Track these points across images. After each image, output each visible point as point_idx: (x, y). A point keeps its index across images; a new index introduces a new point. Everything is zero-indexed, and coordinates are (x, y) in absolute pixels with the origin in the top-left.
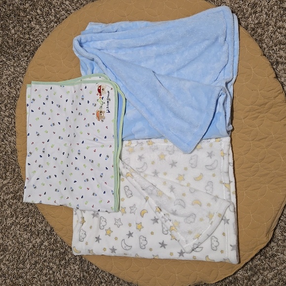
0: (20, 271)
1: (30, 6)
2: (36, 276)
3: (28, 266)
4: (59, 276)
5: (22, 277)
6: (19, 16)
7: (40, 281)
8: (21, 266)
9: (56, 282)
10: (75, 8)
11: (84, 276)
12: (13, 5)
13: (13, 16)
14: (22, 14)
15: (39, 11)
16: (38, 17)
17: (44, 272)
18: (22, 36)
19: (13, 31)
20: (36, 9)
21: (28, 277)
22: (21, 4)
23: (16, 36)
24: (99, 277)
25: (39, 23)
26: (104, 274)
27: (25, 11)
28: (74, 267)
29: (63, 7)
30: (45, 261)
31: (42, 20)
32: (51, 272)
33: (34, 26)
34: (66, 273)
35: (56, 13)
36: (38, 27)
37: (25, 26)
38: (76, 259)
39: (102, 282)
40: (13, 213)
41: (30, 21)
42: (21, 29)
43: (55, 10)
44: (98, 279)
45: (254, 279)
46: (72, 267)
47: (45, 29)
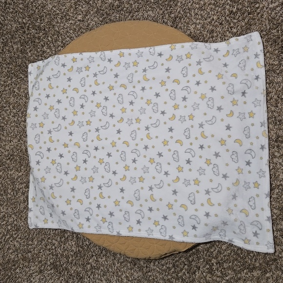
0: (29, 247)
1: (43, 34)
2: (42, 251)
3: (36, 243)
4: (60, 251)
5: (30, 252)
6: (35, 42)
7: (44, 255)
8: (30, 242)
9: (57, 255)
10: (77, 35)
11: (79, 250)
12: (31, 34)
13: (30, 42)
14: (37, 41)
15: (49, 38)
16: (49, 43)
17: (48, 247)
18: (36, 58)
19: (30, 54)
20: (48, 37)
21: (35, 252)
22: (36, 33)
23: (32, 58)
24: (91, 251)
25: (49, 47)
26: (95, 249)
27: (39, 38)
28: (72, 243)
29: (68, 35)
30: (49, 238)
31: (52, 45)
32: (53, 247)
33: (46, 49)
34: (65, 248)
35: (63, 40)
36: (48, 51)
37: (39, 50)
38: (73, 236)
39: (93, 256)
40: (25, 199)
41: (43, 46)
42: (36, 52)
43: (62, 37)
44: (90, 253)
45: (212, 250)
46: (70, 243)
47: (54, 52)
